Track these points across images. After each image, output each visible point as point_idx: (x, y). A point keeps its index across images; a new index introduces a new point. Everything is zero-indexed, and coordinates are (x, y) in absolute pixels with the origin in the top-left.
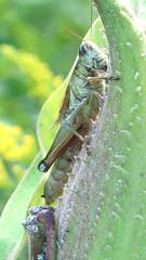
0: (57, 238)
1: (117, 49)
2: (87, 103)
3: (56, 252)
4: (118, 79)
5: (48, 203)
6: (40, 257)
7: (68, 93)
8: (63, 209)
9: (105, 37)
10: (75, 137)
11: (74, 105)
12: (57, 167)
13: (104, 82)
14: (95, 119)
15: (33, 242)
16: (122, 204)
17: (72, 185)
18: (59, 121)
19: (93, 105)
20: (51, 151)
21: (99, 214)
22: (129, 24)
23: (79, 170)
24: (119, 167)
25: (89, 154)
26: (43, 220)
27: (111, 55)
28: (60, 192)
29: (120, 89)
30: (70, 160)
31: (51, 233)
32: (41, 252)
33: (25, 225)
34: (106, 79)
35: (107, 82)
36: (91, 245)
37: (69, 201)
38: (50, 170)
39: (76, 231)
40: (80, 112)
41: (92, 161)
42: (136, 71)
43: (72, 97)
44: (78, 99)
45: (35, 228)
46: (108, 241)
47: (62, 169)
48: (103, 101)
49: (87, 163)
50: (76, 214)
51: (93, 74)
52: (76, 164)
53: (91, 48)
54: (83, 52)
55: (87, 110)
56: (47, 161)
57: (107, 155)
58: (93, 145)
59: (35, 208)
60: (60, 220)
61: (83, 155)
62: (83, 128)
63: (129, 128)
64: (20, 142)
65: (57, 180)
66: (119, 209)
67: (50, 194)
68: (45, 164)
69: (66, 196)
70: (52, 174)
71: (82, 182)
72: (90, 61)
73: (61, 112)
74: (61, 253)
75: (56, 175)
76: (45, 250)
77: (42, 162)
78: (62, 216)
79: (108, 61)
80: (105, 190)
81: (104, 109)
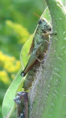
0: (29, 106)
1: (55, 21)
2: (42, 45)
3: (29, 112)
4: (56, 34)
5: (25, 90)
6: (22, 115)
7: (33, 41)
8: (32, 93)
9: (50, 15)
10: (37, 61)
11: (37, 47)
13: (49, 36)
14: (46, 52)
16: (58, 90)
17: (36, 82)
19: (45, 46)
20: (26, 67)
21: (48, 95)
22: (61, 10)
23: (39, 75)
24: (57, 74)
25: (43, 68)
26: (23, 98)
27: (52, 24)
28: (30, 85)
29: (57, 39)
30: (35, 71)
31: (26, 104)
34: (51, 34)
35: (51, 36)
36: (44, 109)
37: (34, 89)
38: (26, 76)
39: (38, 102)
40: (39, 49)
41: (45, 71)
42: (64, 31)
43: (35, 43)
44: (38, 44)
45: (19, 101)
46: (52, 107)
47: (31, 75)
48: (49, 44)
49: (43, 72)
50: (38, 95)
51: (45, 32)
53: (44, 21)
54: (40, 23)
55: (42, 48)
56: (24, 72)
57: (51, 69)
58: (45, 64)
59: (19, 93)
60: (31, 98)
61: (40, 69)
62: (41, 56)
63: (61, 56)
64: (15, 64)
65: (29, 80)
67: (26, 86)
68: (24, 73)
69: (33, 87)
70: (27, 77)
71: (40, 81)
73: (30, 49)
74: (31, 112)
75: (29, 78)
76: (24, 111)
77: (23, 72)
78: (31, 96)
79: (51, 26)
81: (50, 48)
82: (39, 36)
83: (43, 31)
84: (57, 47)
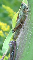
0: (16, 48)
1: (30, 4)
2: (23, 17)
3: (16, 51)
4: (30, 11)
5: (14, 40)
6: (13, 52)
8: (18, 41)
9: (27, 1)
12: (16, 32)
15: (11, 49)
16: (31, 40)
17: (20, 36)
18: (17, 21)
19: (24, 17)
20: (15, 28)
21: (26, 42)
23: (21, 32)
24: (30, 32)
25: (23, 28)
26: (13, 44)
28: (17, 37)
29: (31, 14)
30: (19, 30)
31: (15, 47)
32: (13, 51)
33: (9, 45)
34: (27, 11)
35: (28, 12)
36: (24, 50)
37: (19, 39)
38: (15, 32)
39: (21, 46)
40: (21, 19)
43: (20, 15)
44: (21, 16)
46: (28, 49)
48: (27, 16)
49: (23, 31)
50: (21, 42)
51: (24, 10)
52: (21, 31)
53: (24, 4)
55: (23, 18)
56: (14, 30)
57: (28, 29)
58: (24, 26)
59: (11, 41)
60: (17, 44)
61: (22, 29)
66: (30, 41)
69: (18, 38)
71: (22, 35)
72: (24, 7)
73: (17, 19)
74: (17, 51)
77: (13, 30)
78: (18, 43)
79: (28, 7)
80: (27, 37)
81: (27, 18)
82: (21, 12)
83: (24, 9)
84: (30, 18)
